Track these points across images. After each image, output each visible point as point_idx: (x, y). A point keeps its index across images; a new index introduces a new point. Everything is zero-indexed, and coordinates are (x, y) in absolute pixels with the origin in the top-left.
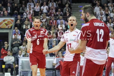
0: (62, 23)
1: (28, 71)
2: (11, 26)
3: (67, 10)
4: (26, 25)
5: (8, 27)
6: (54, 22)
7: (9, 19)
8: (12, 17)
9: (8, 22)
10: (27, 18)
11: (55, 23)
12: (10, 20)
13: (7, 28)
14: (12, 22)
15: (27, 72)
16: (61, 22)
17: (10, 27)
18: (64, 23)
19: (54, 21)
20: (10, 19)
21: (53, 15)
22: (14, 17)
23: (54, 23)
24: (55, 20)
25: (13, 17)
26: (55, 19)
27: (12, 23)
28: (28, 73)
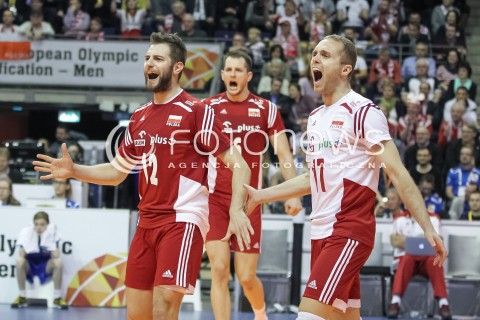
0: (424, 70)
1: (274, 276)
2: (207, 79)
3: (449, 18)
4: (272, 76)
5: (196, 83)
6: (391, 70)
7: (198, 50)
8: (211, 42)
9: (195, 62)
10: (278, 50)
11: (394, 72)
12: (203, 55)
13: (192, 87)
14: (211, 64)
15: (272, 280)
16: (418, 67)
17: (201, 85)
18: (431, 72)
19: (391, 64)
20: (204, 51)
21: (385, 37)
22: (220, 42)
23: (391, 75)
24: (395, 58)
25: (216, 39)
26: (394, 52)
27: (210, 68)
28: (275, 284)
